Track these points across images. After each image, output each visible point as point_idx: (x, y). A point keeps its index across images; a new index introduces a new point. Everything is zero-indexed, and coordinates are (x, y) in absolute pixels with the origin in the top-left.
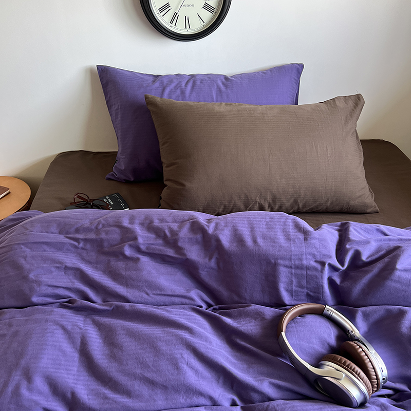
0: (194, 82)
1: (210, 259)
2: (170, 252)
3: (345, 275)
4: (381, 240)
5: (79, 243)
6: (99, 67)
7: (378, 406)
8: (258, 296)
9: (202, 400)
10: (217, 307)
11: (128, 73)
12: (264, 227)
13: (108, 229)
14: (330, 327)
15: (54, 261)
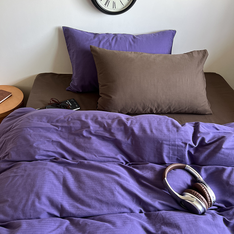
0: (117, 39)
1: (128, 139)
2: (107, 135)
3: (196, 150)
4: (215, 133)
5: (59, 128)
6: (64, 27)
7: (210, 214)
8: (152, 158)
9: (126, 210)
10: (131, 163)
11: (80, 32)
12: (156, 123)
13: (74, 121)
14: (188, 175)
15: (46, 137)
